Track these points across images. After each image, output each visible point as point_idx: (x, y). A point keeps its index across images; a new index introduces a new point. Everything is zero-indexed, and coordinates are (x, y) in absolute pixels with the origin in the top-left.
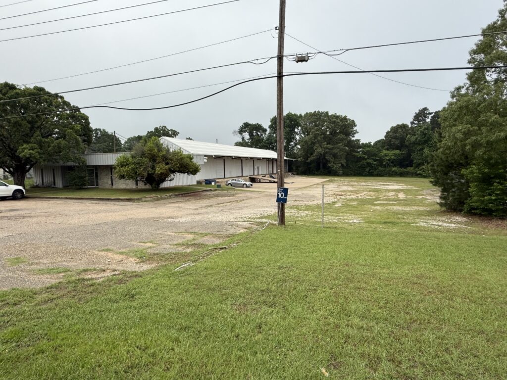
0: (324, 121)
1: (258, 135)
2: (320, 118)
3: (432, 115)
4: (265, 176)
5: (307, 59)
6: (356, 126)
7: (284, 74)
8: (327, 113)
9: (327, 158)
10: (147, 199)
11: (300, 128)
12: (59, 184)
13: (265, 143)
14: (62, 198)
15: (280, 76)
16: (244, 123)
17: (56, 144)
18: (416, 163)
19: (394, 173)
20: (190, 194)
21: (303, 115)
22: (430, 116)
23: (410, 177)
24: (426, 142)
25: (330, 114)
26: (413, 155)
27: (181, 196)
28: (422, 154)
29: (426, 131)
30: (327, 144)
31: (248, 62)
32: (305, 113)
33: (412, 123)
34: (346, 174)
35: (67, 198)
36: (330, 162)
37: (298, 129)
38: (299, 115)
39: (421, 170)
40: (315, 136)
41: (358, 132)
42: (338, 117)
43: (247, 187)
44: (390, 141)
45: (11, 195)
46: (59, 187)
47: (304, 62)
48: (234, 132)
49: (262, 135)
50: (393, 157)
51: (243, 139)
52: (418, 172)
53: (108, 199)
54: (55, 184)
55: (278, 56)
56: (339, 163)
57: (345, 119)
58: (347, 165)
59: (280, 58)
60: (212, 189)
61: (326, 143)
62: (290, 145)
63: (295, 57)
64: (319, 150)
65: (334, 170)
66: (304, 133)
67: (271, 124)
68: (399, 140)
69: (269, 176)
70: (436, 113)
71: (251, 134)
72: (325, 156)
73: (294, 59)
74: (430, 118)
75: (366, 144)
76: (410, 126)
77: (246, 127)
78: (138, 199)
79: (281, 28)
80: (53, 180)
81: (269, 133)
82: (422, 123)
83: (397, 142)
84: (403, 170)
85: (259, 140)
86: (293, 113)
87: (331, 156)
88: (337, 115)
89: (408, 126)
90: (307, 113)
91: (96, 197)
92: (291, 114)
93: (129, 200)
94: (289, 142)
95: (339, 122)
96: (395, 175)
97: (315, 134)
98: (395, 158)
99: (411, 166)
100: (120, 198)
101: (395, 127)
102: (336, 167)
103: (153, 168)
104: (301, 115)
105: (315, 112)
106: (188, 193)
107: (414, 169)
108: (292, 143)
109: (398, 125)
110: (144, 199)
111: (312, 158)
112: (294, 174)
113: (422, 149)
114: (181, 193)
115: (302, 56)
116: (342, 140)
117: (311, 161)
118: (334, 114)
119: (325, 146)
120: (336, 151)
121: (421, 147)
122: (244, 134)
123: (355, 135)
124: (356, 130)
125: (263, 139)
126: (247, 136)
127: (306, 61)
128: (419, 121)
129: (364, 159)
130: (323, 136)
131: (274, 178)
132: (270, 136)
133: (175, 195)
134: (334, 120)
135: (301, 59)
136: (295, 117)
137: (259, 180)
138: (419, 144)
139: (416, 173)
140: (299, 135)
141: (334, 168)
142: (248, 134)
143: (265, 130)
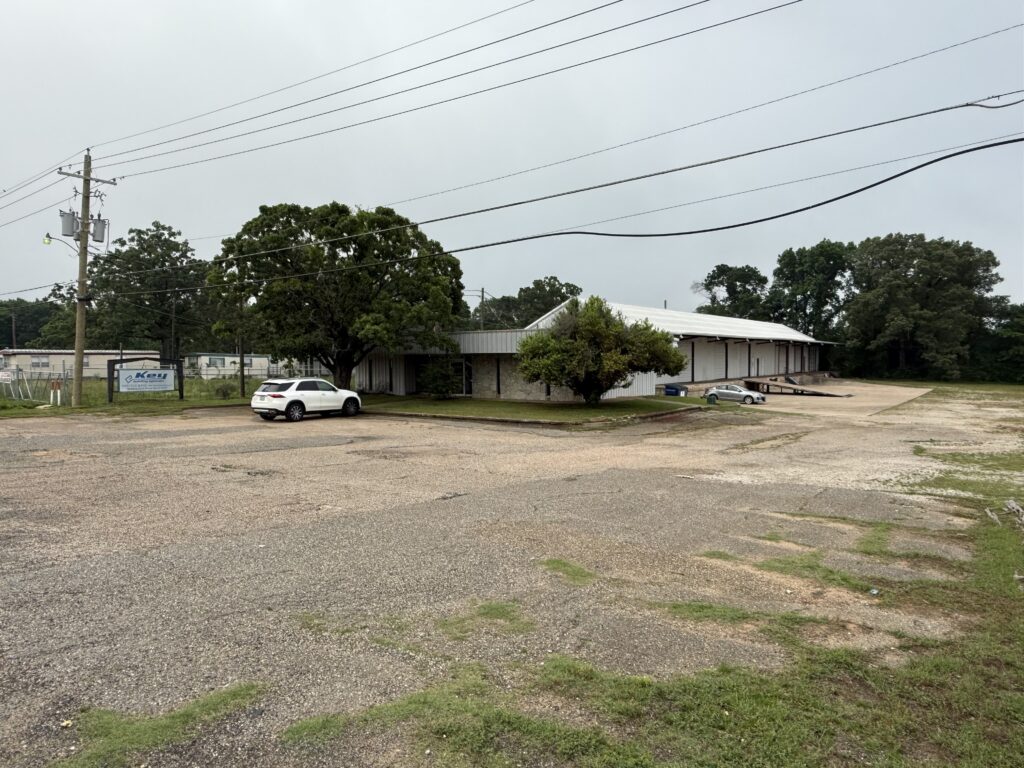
0: (913, 255)
1: (746, 291)
2: (902, 249)
4: (776, 380)
6: (996, 264)
8: (921, 237)
9: (920, 340)
10: (593, 425)
11: (848, 274)
12: (400, 389)
13: (765, 308)
14: (425, 417)
16: (718, 267)
17: (415, 314)
20: (664, 417)
21: (857, 244)
25: (928, 240)
27: (649, 419)
30: (921, 309)
31: (967, 105)
32: (864, 239)
35: (435, 417)
36: (926, 349)
37: (843, 276)
38: (846, 245)
40: (892, 290)
41: (1002, 280)
42: (948, 245)
43: (753, 403)
45: (340, 408)
46: (398, 394)
48: (695, 286)
49: (755, 290)
51: (714, 299)
53: (517, 423)
54: (391, 389)
56: (951, 353)
57: (967, 246)
58: (972, 356)
60: (703, 407)
61: (917, 305)
62: (825, 312)
64: (897, 321)
65: (936, 368)
66: (857, 284)
67: (778, 266)
69: (783, 378)
71: (731, 290)
72: (912, 336)
77: (722, 274)
78: (577, 424)
80: (388, 380)
81: (773, 287)
85: (752, 301)
86: (833, 241)
87: (932, 336)
88: (946, 240)
90: (868, 239)
92: (829, 242)
93: (559, 426)
94: (820, 305)
95: (953, 258)
97: (890, 286)
100: (542, 420)
102: (943, 360)
103: (597, 359)
104: (851, 244)
105: (890, 235)
106: (662, 415)
108: (829, 307)
110: (586, 425)
111: (882, 340)
112: (835, 377)
114: (650, 414)
116: (961, 298)
117: (878, 346)
118: (936, 238)
119: (918, 312)
120: (941, 324)
122: (715, 289)
123: (994, 287)
124: (997, 274)
125: (759, 299)
126: (721, 292)
129: (1016, 342)
130: (910, 290)
131: (794, 384)
132: (775, 293)
133: (640, 418)
134: (939, 252)
136: (838, 249)
137: (765, 387)
140: (845, 286)
141: (938, 364)
142: (725, 288)
143: (764, 280)
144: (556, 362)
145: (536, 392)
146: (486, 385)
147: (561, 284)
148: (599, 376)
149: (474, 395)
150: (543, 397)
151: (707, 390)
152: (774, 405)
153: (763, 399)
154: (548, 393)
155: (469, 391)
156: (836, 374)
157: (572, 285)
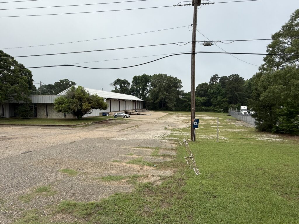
0: (164, 79)
1: (125, 86)
2: (162, 78)
3: (220, 78)
4: (133, 111)
5: (211, 44)
6: (181, 83)
7: (196, 52)
8: (166, 75)
9: (166, 101)
10: (80, 125)
11: (150, 83)
12: (7, 115)
13: (130, 91)
15: (194, 53)
16: (117, 79)
17: (13, 89)
18: (214, 104)
19: (202, 110)
20: (102, 122)
21: (152, 75)
22: (219, 79)
23: (211, 112)
24: (218, 93)
25: (167, 76)
26: (212, 100)
27: (97, 123)
28: (217, 100)
29: (219, 87)
30: (166, 93)
31: (174, 44)
32: (153, 75)
33: (210, 82)
34: (177, 110)
35: (22, 125)
36: (168, 103)
37: (149, 84)
38: (149, 76)
39: (216, 108)
40: (160, 88)
42: (172, 77)
43: (127, 117)
44: (199, 92)
46: (6, 117)
47: (209, 46)
48: (111, 84)
49: (127, 86)
50: (202, 101)
51: (116, 88)
52: (215, 109)
53: (54, 126)
54: (3, 115)
55: (193, 41)
56: (173, 104)
57: (176, 78)
58: (177, 105)
59: (194, 43)
60: (113, 119)
62: (144, 93)
63: (203, 42)
64: (161, 96)
65: (170, 108)
66: (152, 86)
67: (133, 80)
68: (203, 92)
70: (222, 77)
71: (121, 86)
72: (165, 100)
73: (203, 44)
74: (219, 80)
75: (187, 93)
76: (209, 84)
77: (118, 81)
78: (74, 125)
79: (195, 25)
81: (132, 86)
82: (214, 82)
83: (203, 93)
84: (207, 108)
85: (126, 89)
86: (146, 74)
87: (169, 100)
88: (171, 76)
89: (208, 84)
90: (154, 75)
91: (44, 124)
92: (145, 74)
93: (68, 126)
94: (143, 91)
95: (173, 81)
96: (203, 111)
97: (159, 87)
98: (203, 102)
99: (210, 106)
100: (62, 125)
101: (201, 84)
102: (171, 106)
103: (81, 105)
104: (150, 75)
105: (159, 74)
106: (101, 121)
107: (213, 107)
108: (145, 92)
109: (203, 83)
110: (77, 126)
111: (158, 101)
112: (147, 110)
113: (216, 97)
114: (98, 121)
115: (208, 43)
116: (175, 91)
117: (157, 102)
118: (169, 76)
120: (171, 97)
121: (216, 96)
122: (116, 85)
123: (181, 88)
124: (182, 85)
125: (128, 89)
126: (118, 86)
127: (210, 45)
128: (213, 81)
129: (186, 101)
130: (164, 88)
131: (137, 112)
132: (132, 87)
133: (95, 123)
134: (170, 79)
135: (208, 44)
136: (147, 77)
137: (130, 113)
138: (215, 94)
139: (213, 110)
140: (149, 86)
143: (129, 84)
144: (67, 106)
145: (61, 116)
146: (42, 113)
147: (69, 82)
148: (82, 110)
149: (38, 117)
150: (63, 117)
151: (114, 114)
152: (132, 118)
153: (129, 116)
154: (65, 116)
155: (36, 116)
156: (147, 109)
157: (73, 82)
